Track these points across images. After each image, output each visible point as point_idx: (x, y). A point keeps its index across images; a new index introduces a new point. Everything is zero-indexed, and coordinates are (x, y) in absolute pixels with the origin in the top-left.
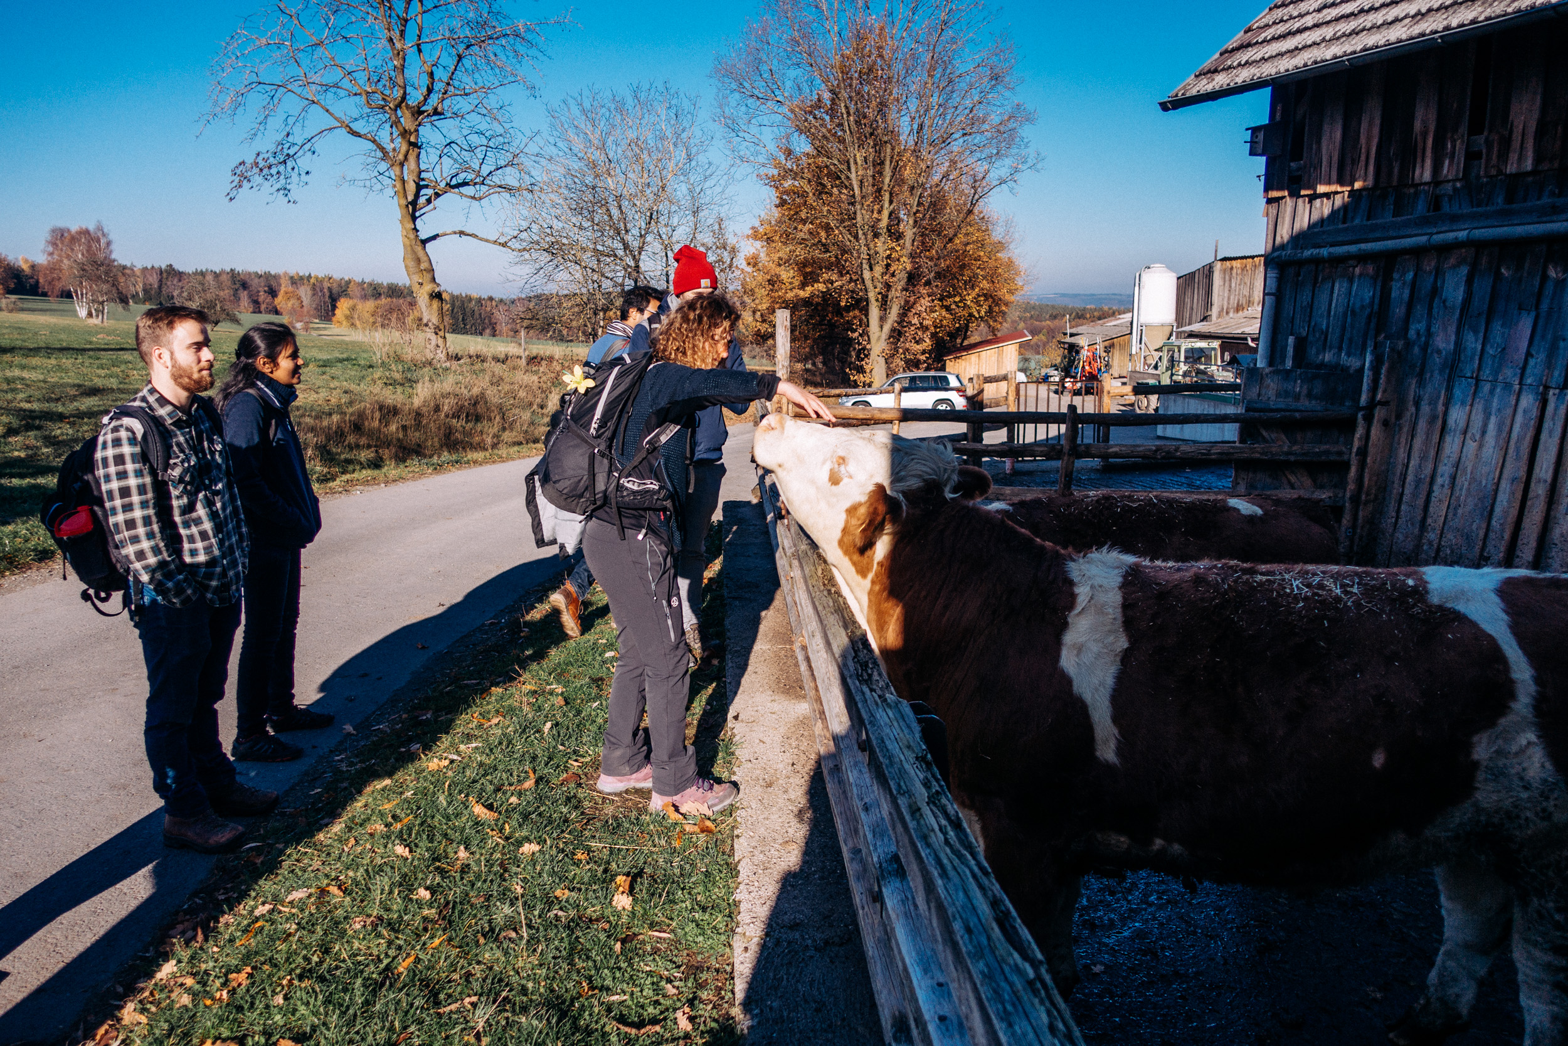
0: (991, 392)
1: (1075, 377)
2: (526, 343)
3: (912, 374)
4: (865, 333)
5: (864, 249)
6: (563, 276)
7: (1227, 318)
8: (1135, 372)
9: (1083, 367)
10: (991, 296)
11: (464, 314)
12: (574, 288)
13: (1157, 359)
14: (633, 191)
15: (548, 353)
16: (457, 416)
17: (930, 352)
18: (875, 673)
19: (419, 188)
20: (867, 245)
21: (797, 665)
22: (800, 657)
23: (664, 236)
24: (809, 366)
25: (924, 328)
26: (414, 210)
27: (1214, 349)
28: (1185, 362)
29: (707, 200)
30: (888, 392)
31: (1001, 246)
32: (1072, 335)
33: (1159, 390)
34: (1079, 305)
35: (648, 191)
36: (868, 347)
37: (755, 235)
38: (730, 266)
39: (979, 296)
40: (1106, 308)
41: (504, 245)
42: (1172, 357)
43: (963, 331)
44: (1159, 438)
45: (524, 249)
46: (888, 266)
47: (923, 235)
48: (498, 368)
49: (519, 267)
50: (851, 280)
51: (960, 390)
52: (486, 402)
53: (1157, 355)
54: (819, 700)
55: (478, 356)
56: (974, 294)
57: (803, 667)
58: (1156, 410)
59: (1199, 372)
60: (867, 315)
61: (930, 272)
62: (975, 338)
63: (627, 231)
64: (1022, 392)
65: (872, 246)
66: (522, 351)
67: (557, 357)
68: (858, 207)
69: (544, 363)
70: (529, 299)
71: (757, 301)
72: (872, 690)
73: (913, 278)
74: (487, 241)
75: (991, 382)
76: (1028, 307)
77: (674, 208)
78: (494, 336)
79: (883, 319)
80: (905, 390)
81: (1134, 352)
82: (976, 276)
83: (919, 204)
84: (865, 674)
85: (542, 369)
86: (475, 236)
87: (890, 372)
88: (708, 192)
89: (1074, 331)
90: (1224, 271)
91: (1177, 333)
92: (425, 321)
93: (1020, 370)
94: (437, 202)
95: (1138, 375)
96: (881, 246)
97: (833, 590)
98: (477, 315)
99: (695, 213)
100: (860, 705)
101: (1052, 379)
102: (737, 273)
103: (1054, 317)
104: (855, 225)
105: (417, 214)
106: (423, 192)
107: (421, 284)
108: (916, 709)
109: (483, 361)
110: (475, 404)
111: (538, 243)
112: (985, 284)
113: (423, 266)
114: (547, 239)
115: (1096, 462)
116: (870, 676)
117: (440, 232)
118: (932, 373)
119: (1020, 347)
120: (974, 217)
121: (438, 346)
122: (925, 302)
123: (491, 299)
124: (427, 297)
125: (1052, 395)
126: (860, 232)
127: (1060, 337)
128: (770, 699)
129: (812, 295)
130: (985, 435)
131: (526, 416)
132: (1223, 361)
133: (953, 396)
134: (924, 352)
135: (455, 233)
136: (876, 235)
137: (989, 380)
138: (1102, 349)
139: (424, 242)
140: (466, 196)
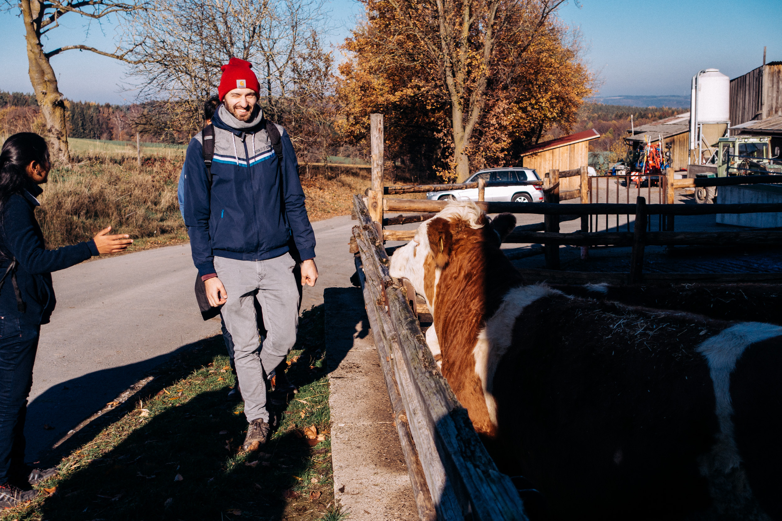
0: (565, 185)
1: (640, 171)
2: (141, 145)
3: (492, 170)
4: (450, 134)
5: (447, 58)
6: (174, 84)
7: (776, 116)
8: (694, 165)
9: (647, 161)
10: (563, 99)
11: (84, 120)
12: (185, 96)
13: (713, 153)
14: (237, 8)
15: (161, 155)
16: (76, 212)
17: (507, 150)
18: (478, 450)
19: (43, 7)
20: (450, 54)
21: (397, 439)
22: (401, 433)
23: (266, 49)
24: (398, 163)
25: (502, 128)
26: (39, 27)
27: (765, 144)
28: (739, 157)
29: (305, 15)
30: (473, 187)
31: (569, 54)
32: (636, 133)
33: (716, 182)
34: (641, 105)
35: (251, 8)
36: (452, 145)
37: (349, 46)
38: (326, 75)
39: (552, 98)
40: (666, 108)
41: (121, 58)
42: (728, 152)
43: (537, 131)
44: (719, 225)
45: (139, 62)
46: (469, 73)
47: (500, 44)
48: (116, 169)
49: (133, 77)
50: (436, 86)
51: (537, 184)
52: (104, 200)
53: (713, 150)
54: (420, 473)
55: (97, 158)
56: (548, 97)
57: (404, 442)
58: (715, 199)
59: (752, 165)
60: (451, 117)
61: (508, 77)
62: (549, 137)
63: (232, 44)
64: (594, 185)
65: (454, 55)
66: (137, 153)
67: (169, 158)
68: (441, 20)
69: (157, 164)
70: (143, 106)
71: (351, 106)
72: (476, 466)
73: (491, 83)
74: (105, 54)
75: (565, 176)
76: (597, 108)
77: (274, 23)
78: (111, 139)
79: (465, 121)
80: (488, 184)
81: (692, 148)
82: (549, 81)
83: (496, 17)
84: (468, 451)
85: (155, 169)
86: (94, 50)
87: (472, 169)
88: (306, 8)
89: (638, 129)
90: (772, 74)
91: (732, 130)
92: (48, 127)
93: (590, 165)
94: (60, 20)
95: (697, 169)
96: (463, 54)
97: (434, 372)
98: (95, 119)
99: (294, 27)
100: (465, 481)
101: (619, 173)
102: (332, 80)
103: (619, 117)
104: (438, 37)
105: (42, 31)
106: (47, 10)
107: (45, 94)
108: (518, 484)
109: (101, 163)
110: (93, 203)
111: (151, 55)
112: (557, 87)
113: (47, 77)
114: (160, 52)
115: (662, 249)
116: (473, 452)
117: (62, 46)
118: (511, 169)
119: (589, 144)
120: (546, 29)
121: (60, 150)
122: (503, 105)
123: (108, 106)
124: (50, 105)
125: (621, 187)
126: (443, 43)
127: (625, 135)
128: (373, 472)
129: (401, 99)
130: (561, 224)
131: (141, 211)
132: (773, 154)
133: (530, 189)
134: (502, 150)
135: (76, 47)
136: (458, 45)
137: (564, 175)
138: (664, 146)
139: (48, 56)
140: (86, 14)
